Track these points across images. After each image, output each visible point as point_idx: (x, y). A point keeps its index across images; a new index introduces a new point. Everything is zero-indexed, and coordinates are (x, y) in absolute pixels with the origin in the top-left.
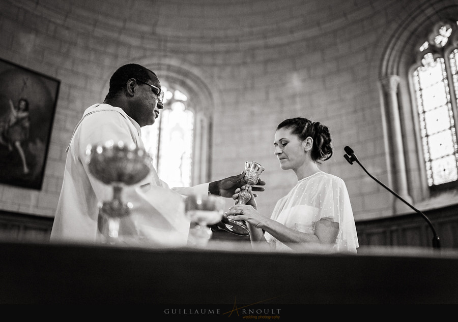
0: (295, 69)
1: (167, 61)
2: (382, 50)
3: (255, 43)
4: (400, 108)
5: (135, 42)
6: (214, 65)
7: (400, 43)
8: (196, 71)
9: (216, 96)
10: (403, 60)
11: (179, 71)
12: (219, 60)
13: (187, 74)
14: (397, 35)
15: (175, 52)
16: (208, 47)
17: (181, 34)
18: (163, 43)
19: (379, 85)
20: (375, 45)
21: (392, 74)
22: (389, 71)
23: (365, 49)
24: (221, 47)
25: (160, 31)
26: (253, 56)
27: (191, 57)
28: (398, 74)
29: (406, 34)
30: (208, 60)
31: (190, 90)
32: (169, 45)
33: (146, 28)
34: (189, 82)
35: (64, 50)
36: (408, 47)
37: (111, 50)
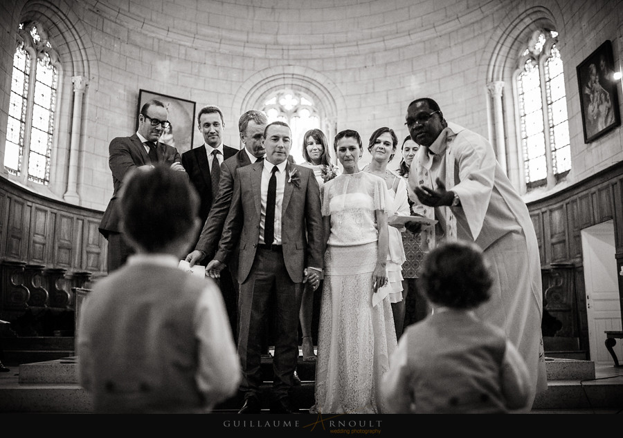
1: (290, 70)
2: (490, 55)
3: (375, 46)
4: (504, 111)
5: (259, 54)
6: (336, 70)
7: (505, 49)
8: (319, 78)
9: (339, 101)
10: (508, 65)
11: (303, 78)
12: (341, 66)
13: (311, 81)
14: (501, 42)
15: (298, 60)
16: (331, 53)
17: (302, 41)
18: (285, 52)
19: (486, 90)
20: (484, 50)
21: (498, 79)
22: (495, 76)
23: (475, 53)
24: (342, 51)
25: (281, 39)
26: (374, 59)
27: (314, 64)
28: (503, 80)
29: (510, 40)
30: (330, 65)
31: (315, 96)
32: (291, 53)
33: (268, 38)
34: (312, 88)
35: (195, 71)
36: (512, 52)
37: (237, 64)
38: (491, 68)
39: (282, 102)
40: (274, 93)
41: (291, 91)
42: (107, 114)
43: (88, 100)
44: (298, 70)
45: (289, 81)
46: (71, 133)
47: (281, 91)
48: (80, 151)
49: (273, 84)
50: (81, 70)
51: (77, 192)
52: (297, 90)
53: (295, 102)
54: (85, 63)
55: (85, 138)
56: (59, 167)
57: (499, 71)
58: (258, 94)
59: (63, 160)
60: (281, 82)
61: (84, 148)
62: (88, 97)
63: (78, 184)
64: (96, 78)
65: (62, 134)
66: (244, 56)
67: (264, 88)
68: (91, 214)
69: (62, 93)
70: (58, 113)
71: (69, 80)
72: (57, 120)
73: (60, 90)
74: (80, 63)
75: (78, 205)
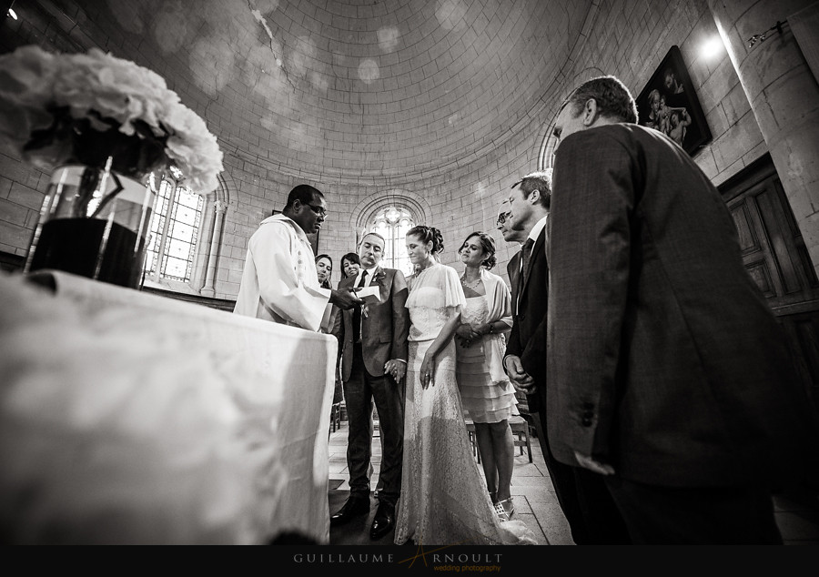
0: (480, 180)
1: (392, 192)
5: (369, 183)
6: (424, 188)
8: (412, 196)
11: (401, 198)
12: (427, 184)
13: (406, 199)
15: (397, 185)
16: (420, 177)
18: (388, 180)
20: (533, 147)
22: (545, 165)
23: (526, 152)
24: (428, 174)
26: (450, 177)
27: (408, 186)
30: (420, 186)
31: (411, 210)
32: (392, 180)
34: (408, 204)
37: (354, 192)
38: (543, 148)
39: (389, 216)
40: (382, 211)
41: (395, 208)
42: (245, 228)
43: (226, 219)
44: (397, 192)
45: (392, 201)
46: (211, 243)
47: (387, 209)
48: (218, 256)
49: (380, 204)
50: (222, 197)
51: (213, 288)
52: (398, 206)
53: (398, 216)
54: (225, 192)
55: (223, 246)
56: (198, 269)
57: (548, 161)
58: (369, 212)
59: (202, 263)
60: (386, 202)
61: (221, 253)
62: (227, 216)
63: (214, 281)
64: (235, 203)
65: (203, 244)
66: (358, 186)
67: (374, 208)
68: (224, 303)
69: (206, 214)
70: (201, 228)
71: (211, 205)
72: (200, 233)
73: (203, 212)
74: (221, 192)
75: (211, 297)
